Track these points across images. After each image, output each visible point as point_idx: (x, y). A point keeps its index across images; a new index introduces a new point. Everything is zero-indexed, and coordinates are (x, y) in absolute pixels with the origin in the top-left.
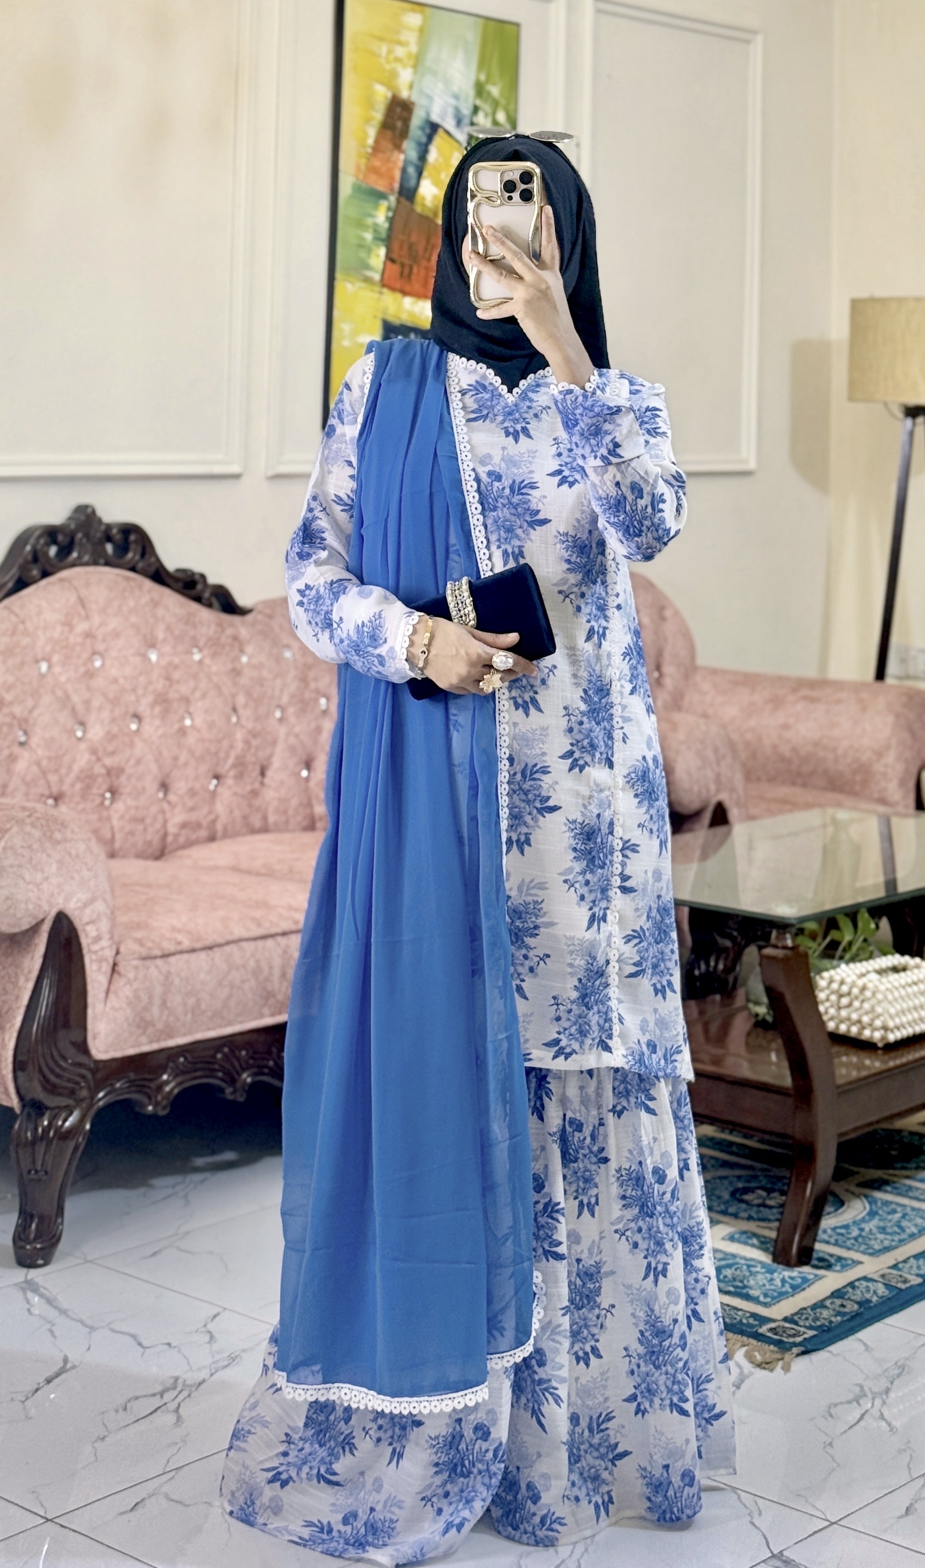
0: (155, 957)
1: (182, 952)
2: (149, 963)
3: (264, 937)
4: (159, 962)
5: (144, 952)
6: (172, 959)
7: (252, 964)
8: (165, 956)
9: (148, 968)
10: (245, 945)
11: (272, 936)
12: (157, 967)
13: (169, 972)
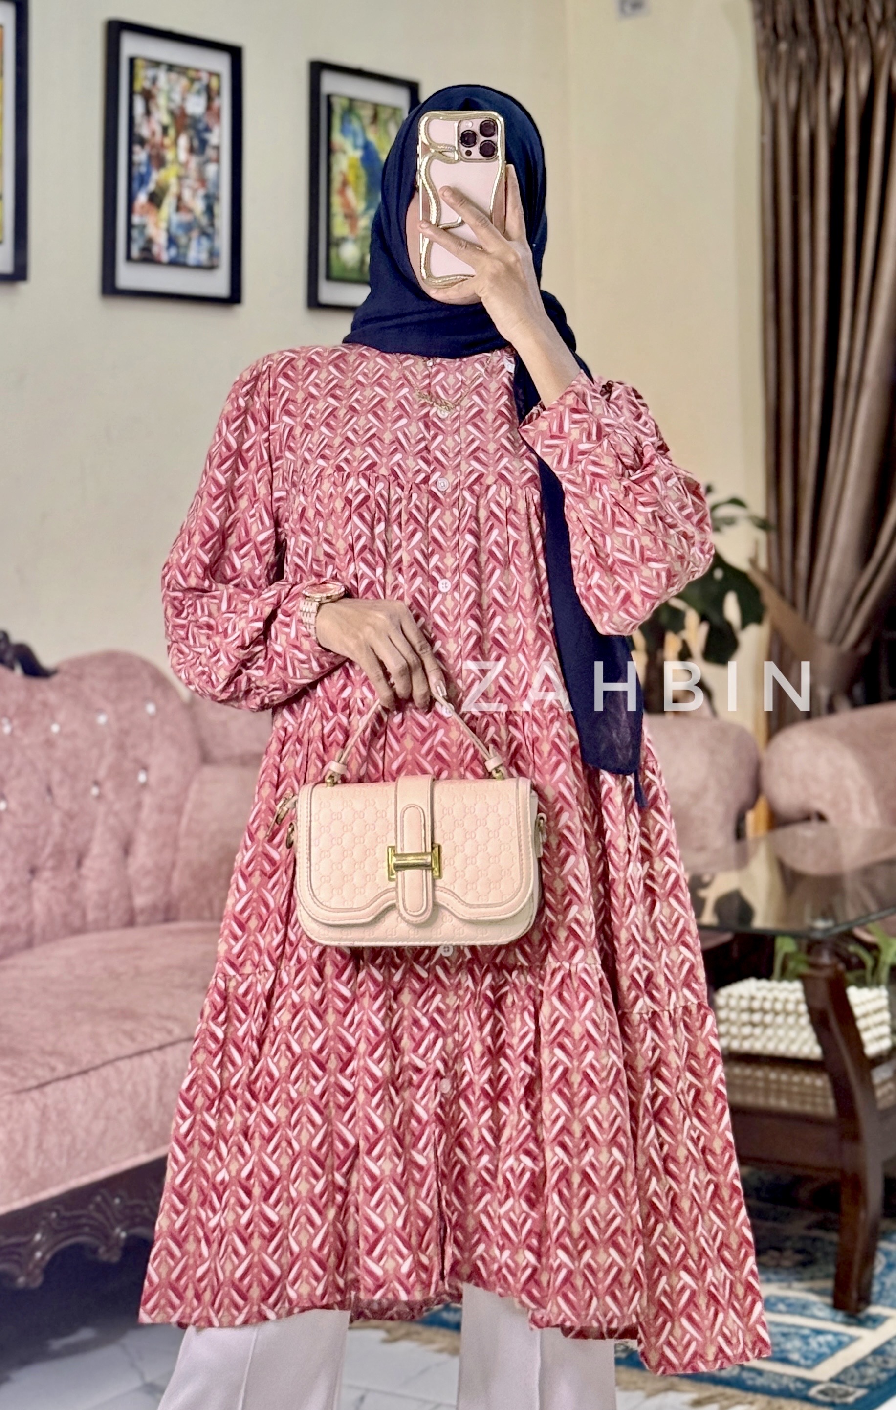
0: (30, 1089)
1: (58, 1079)
2: (23, 1096)
3: (141, 1053)
4: (35, 1094)
5: (19, 1087)
6: (48, 1089)
7: (129, 1087)
8: (41, 1086)
9: (23, 1103)
10: (121, 1064)
11: (149, 1051)
12: (33, 1100)
13: (46, 1106)
